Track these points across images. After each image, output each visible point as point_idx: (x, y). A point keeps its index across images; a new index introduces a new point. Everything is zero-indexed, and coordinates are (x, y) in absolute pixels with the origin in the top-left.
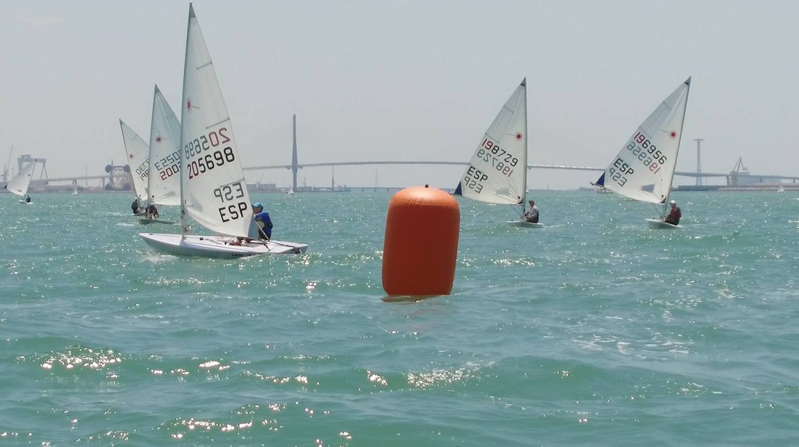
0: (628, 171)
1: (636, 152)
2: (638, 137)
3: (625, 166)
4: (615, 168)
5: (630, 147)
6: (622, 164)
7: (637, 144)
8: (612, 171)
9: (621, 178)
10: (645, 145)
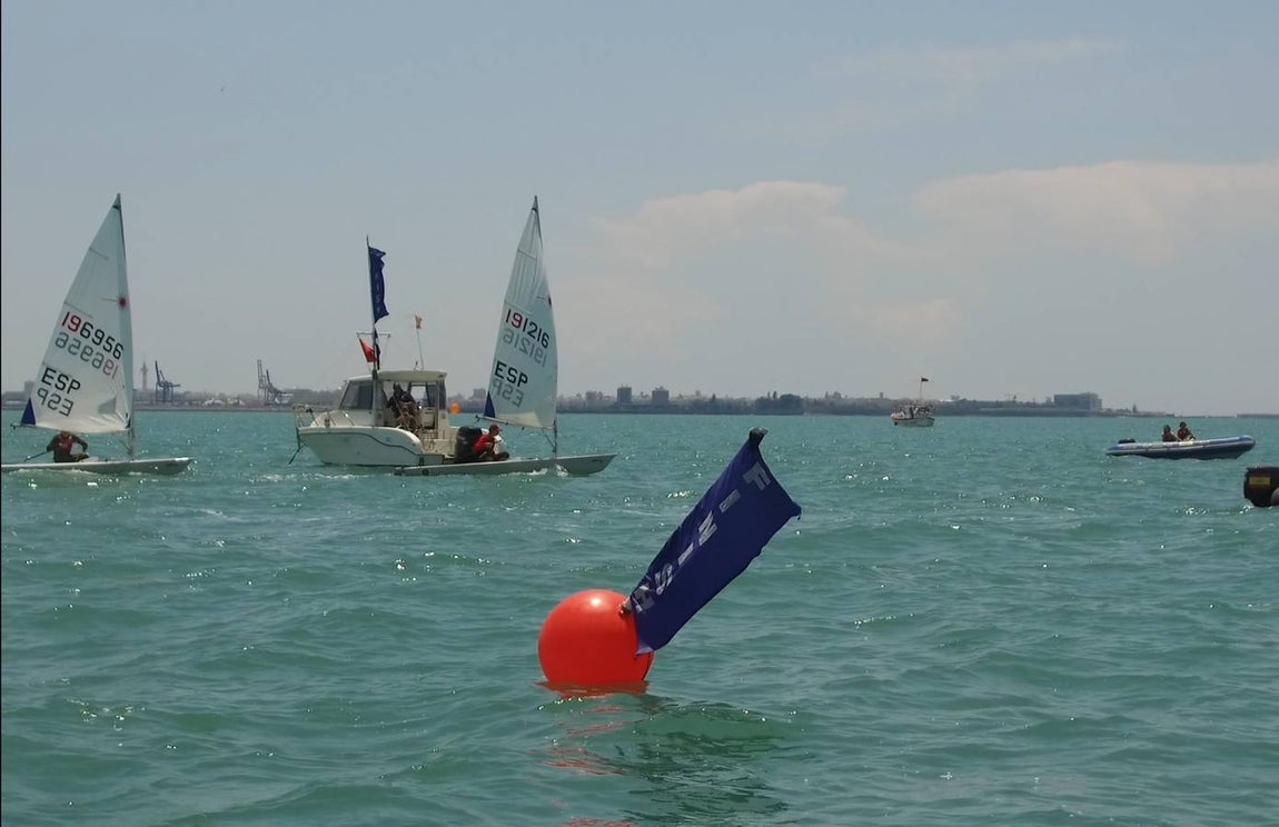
0: (71, 387)
1: (73, 349)
2: (69, 321)
3: (62, 379)
4: (46, 387)
5: (60, 342)
6: (56, 376)
7: (72, 335)
8: (43, 393)
9: (62, 401)
10: (86, 334)
